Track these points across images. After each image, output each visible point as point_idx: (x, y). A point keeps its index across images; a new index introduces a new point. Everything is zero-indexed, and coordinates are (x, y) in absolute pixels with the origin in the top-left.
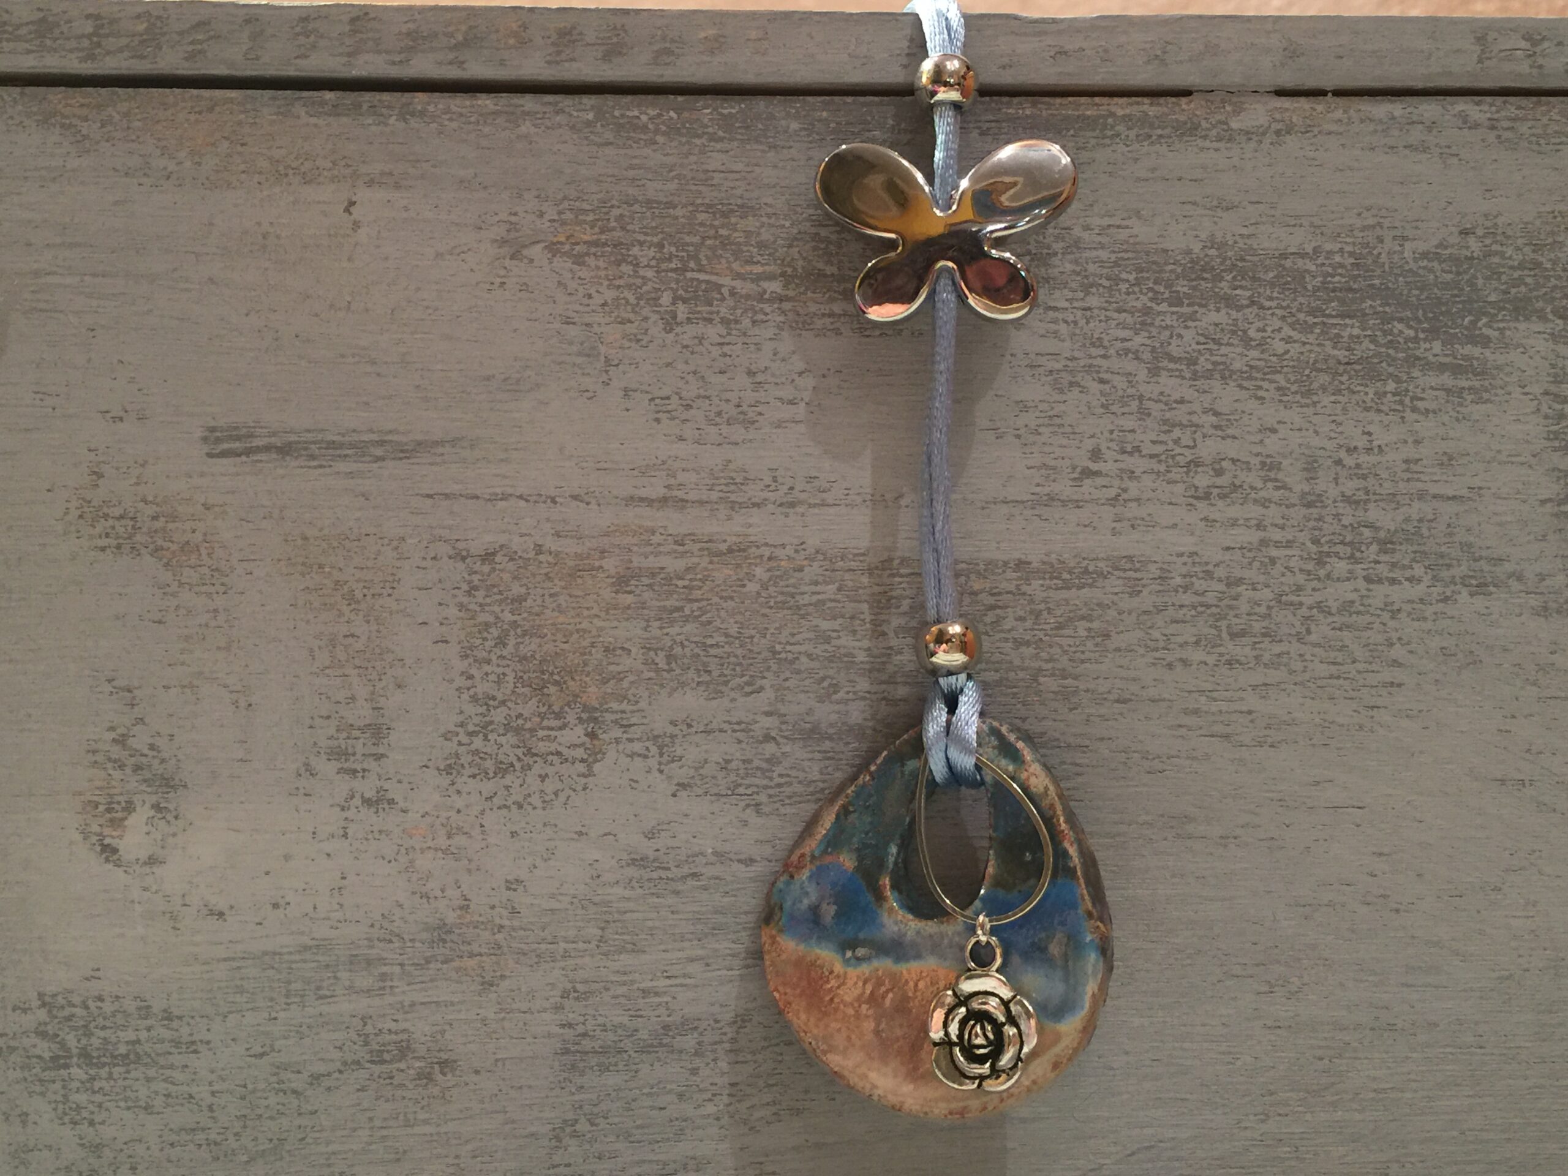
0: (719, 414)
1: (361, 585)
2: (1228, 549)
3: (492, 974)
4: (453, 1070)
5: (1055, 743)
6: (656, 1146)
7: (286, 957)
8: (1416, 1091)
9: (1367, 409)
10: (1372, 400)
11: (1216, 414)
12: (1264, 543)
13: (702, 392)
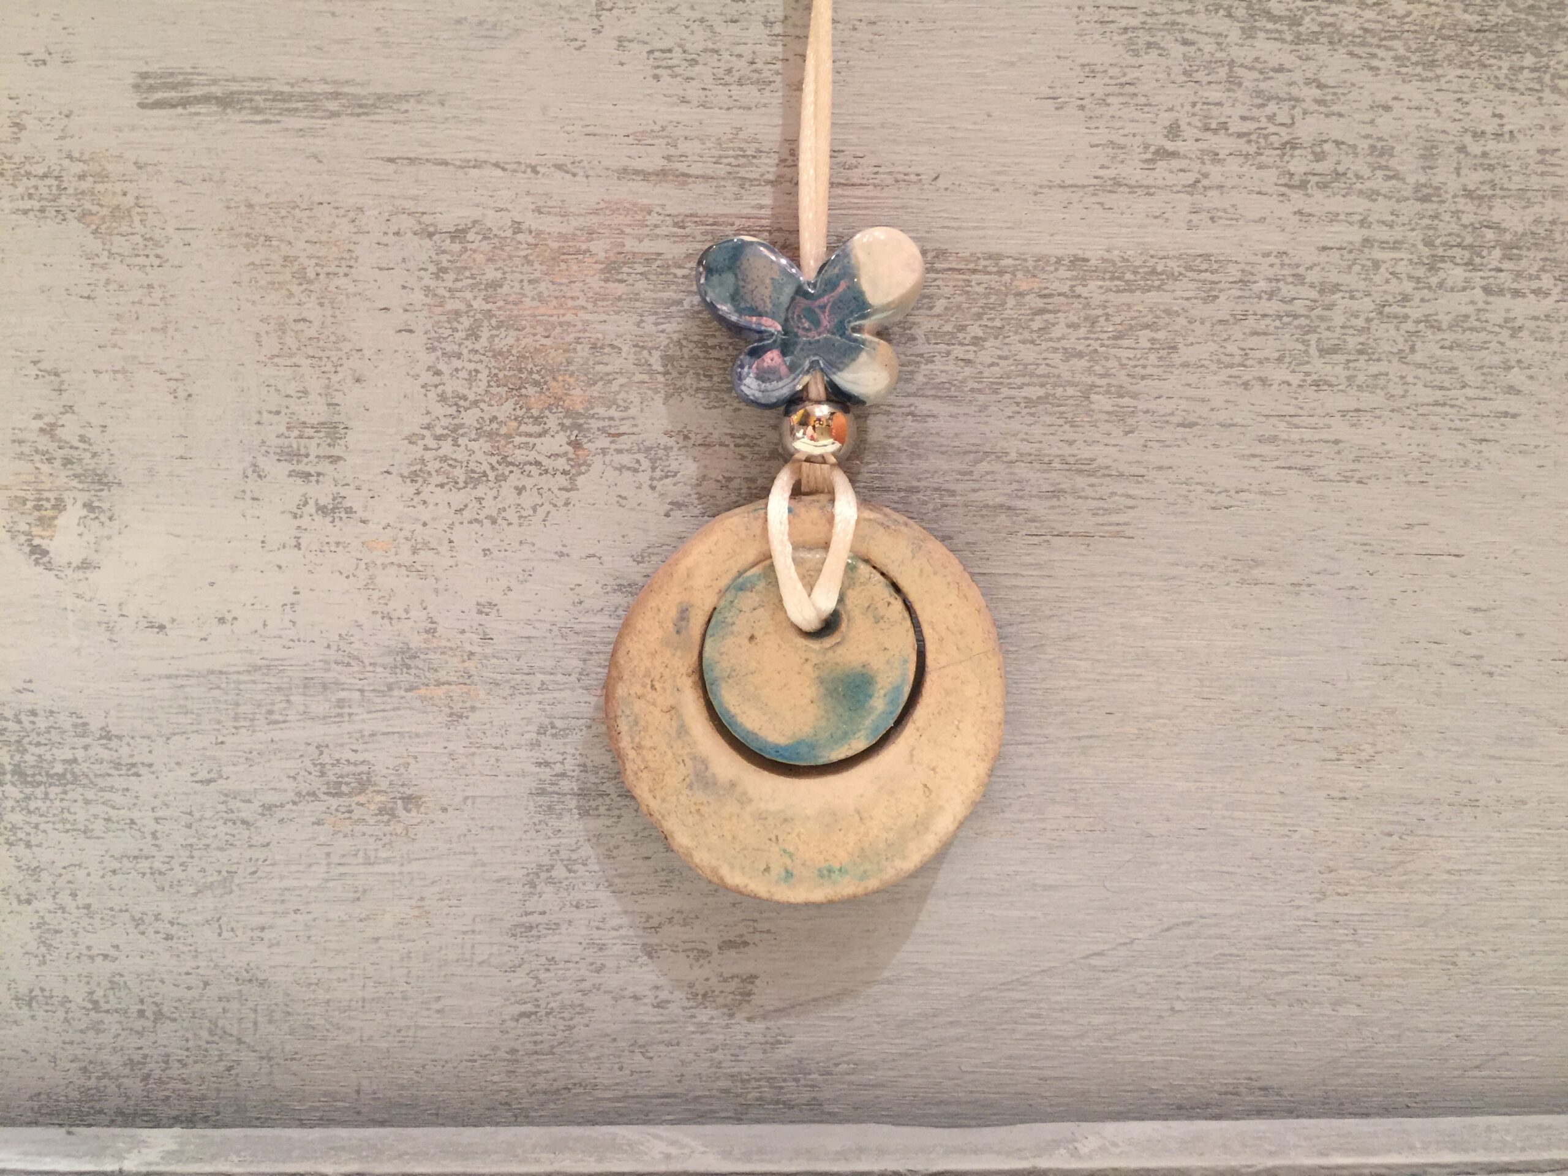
0: (729, 71)
1: (314, 261)
2: (1324, 248)
3: (461, 705)
4: (418, 806)
5: (1107, 472)
6: (639, 898)
7: (234, 677)
8: (1494, 874)
9: (1499, 87)
10: (1506, 77)
11: (1320, 86)
12: (1367, 242)
13: (711, 46)
